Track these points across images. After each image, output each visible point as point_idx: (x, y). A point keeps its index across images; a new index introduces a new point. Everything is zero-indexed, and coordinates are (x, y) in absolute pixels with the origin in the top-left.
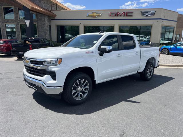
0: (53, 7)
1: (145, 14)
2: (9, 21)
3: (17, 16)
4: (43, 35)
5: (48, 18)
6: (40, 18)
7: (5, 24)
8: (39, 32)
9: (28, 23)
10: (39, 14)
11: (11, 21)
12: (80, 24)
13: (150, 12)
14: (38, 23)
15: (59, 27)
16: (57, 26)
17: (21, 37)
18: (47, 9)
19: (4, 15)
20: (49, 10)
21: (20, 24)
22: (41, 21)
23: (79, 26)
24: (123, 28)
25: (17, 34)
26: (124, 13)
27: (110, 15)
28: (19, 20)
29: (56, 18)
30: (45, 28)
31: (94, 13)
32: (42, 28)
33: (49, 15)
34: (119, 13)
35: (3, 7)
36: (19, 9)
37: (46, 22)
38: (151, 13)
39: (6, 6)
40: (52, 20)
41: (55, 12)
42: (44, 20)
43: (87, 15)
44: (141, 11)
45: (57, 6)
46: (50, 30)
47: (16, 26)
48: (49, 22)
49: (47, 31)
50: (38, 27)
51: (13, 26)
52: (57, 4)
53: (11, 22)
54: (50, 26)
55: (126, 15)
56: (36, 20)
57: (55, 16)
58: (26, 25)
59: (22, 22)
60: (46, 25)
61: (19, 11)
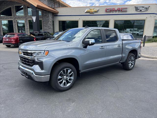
0: (56, 5)
1: (139, 9)
2: (20, 18)
3: (26, 13)
4: (47, 29)
5: (51, 14)
6: (45, 14)
7: (17, 20)
8: (44, 27)
9: (34, 18)
10: (44, 11)
11: (21, 17)
12: (79, 19)
13: (144, 7)
14: (43, 19)
15: (61, 22)
16: (59, 21)
17: (29, 31)
18: (51, 6)
19: (16, 12)
20: (53, 7)
21: (29, 20)
22: (46, 17)
23: (78, 21)
24: (117, 22)
25: (26, 29)
26: (119, 9)
27: (106, 11)
28: (28, 16)
29: (59, 14)
30: (49, 23)
31: (91, 9)
32: (46, 23)
33: (53, 12)
34: (114, 8)
35: (15, 5)
36: (27, 7)
37: (50, 18)
39: (17, 4)
40: (55, 16)
41: (58, 9)
42: (49, 16)
43: (86, 12)
44: (135, 7)
45: (60, 4)
46: (53, 25)
47: (25, 21)
48: (52, 18)
49: (50, 26)
50: (43, 22)
51: (23, 22)
52: (59, 2)
53: (21, 19)
54: (53, 22)
55: (121, 11)
56: (42, 16)
57: (58, 12)
58: (33, 20)
59: (30, 18)
60: (50, 20)
61: (28, 9)
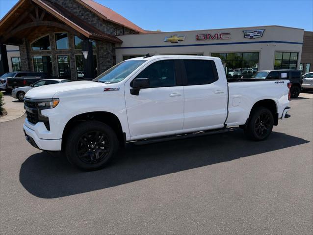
0: (118, 30)
1: (249, 35)
2: (62, 52)
5: (111, 46)
7: (57, 56)
8: (100, 65)
9: (86, 55)
11: (65, 51)
12: (155, 53)
14: (98, 55)
16: (124, 56)
19: (56, 41)
20: (113, 35)
21: (76, 56)
22: (103, 50)
26: (218, 35)
28: (74, 49)
29: (123, 46)
30: (107, 60)
31: (174, 36)
34: (210, 35)
35: (55, 33)
37: (110, 51)
38: (258, 33)
40: (117, 48)
41: (121, 38)
42: (107, 49)
43: (165, 40)
46: (114, 62)
47: (71, 58)
50: (98, 58)
52: (123, 27)
53: (64, 54)
54: (114, 57)
55: (221, 37)
56: (96, 49)
57: (121, 42)
58: (83, 56)
60: (110, 55)
